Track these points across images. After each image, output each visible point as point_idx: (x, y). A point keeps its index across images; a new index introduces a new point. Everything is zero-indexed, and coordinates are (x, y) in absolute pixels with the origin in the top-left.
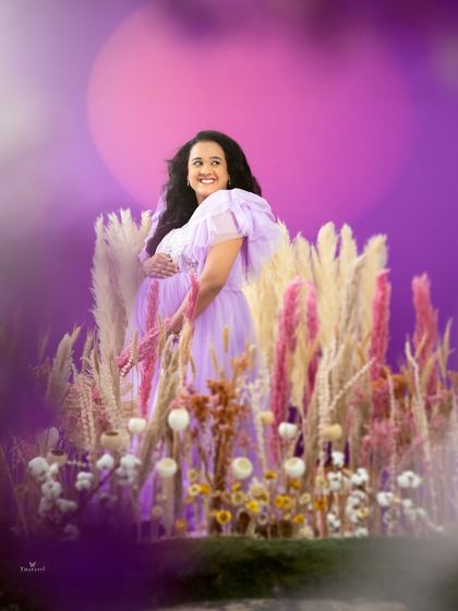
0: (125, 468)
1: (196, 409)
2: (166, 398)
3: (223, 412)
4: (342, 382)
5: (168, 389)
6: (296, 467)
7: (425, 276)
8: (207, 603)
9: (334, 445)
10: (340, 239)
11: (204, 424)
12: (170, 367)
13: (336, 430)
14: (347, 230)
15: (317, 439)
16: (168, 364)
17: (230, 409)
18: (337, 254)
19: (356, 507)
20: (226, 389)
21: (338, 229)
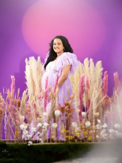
0: (45, 126)
1: (61, 110)
2: (53, 107)
3: (69, 110)
4: (98, 101)
5: (53, 105)
6: (88, 124)
7: (117, 73)
8: (67, 160)
9: (97, 118)
10: (90, 62)
11: (64, 114)
12: (53, 99)
13: (98, 114)
14: (91, 60)
15: (92, 116)
16: (53, 98)
17: (71, 109)
18: (89, 66)
19: (104, 133)
20: (69, 104)
21: (89, 59)
